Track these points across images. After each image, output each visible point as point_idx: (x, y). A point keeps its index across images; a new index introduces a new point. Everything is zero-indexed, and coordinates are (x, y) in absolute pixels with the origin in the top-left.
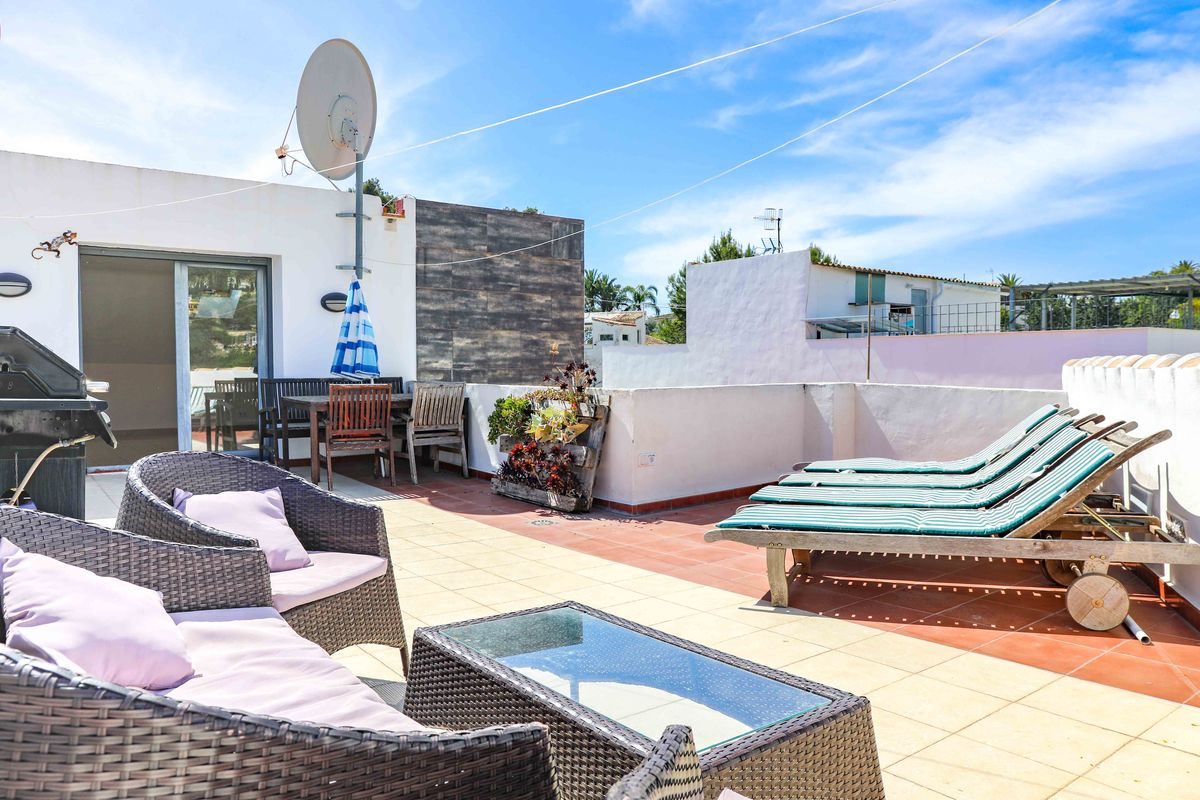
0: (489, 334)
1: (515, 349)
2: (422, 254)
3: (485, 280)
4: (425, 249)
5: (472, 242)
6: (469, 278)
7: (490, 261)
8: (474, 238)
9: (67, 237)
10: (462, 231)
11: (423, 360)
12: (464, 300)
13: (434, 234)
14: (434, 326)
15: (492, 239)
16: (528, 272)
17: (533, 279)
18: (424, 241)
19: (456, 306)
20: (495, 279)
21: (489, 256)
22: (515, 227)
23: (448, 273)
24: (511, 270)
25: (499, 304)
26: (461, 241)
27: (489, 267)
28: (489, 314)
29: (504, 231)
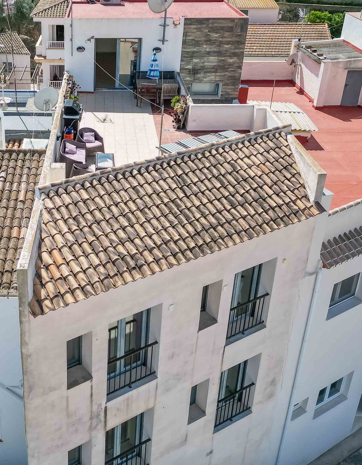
0: (206, 59)
1: (215, 62)
2: (185, 34)
3: (207, 41)
4: (186, 33)
5: (203, 29)
6: (200, 41)
7: (209, 35)
8: (204, 28)
9: (92, 37)
10: (200, 26)
11: (182, 66)
12: (198, 48)
13: (190, 28)
14: (187, 56)
15: (211, 28)
16: (223, 38)
17: (225, 39)
18: (186, 30)
19: (195, 49)
20: (210, 40)
21: (209, 33)
22: (220, 23)
23: (193, 40)
24: (216, 37)
25: (210, 48)
26: (199, 29)
27: (208, 37)
28: (207, 52)
29: (215, 25)
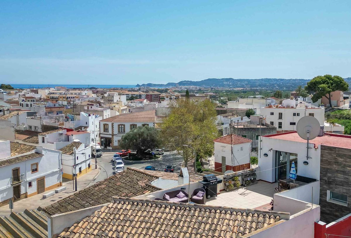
0: (336, 174)
1: (342, 179)
2: (322, 156)
3: (335, 162)
4: (322, 155)
5: (333, 154)
6: (331, 162)
7: (337, 159)
8: (333, 153)
9: (272, 149)
10: (330, 152)
11: (321, 177)
12: (330, 166)
13: (324, 152)
14: (324, 170)
15: (338, 154)
16: (346, 162)
17: (347, 163)
18: (322, 153)
19: (329, 167)
20: (338, 163)
21: (336, 157)
22: (343, 151)
23: (327, 160)
24: (342, 161)
25: (338, 168)
26: (330, 154)
27: (336, 160)
28: (336, 170)
29: (340, 152)
